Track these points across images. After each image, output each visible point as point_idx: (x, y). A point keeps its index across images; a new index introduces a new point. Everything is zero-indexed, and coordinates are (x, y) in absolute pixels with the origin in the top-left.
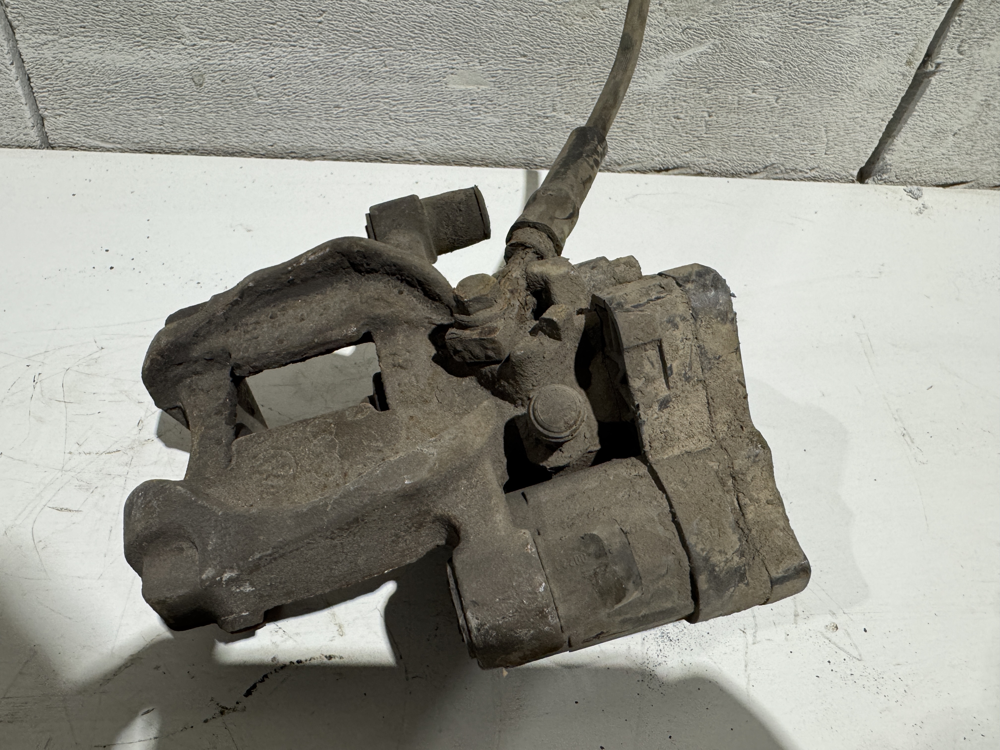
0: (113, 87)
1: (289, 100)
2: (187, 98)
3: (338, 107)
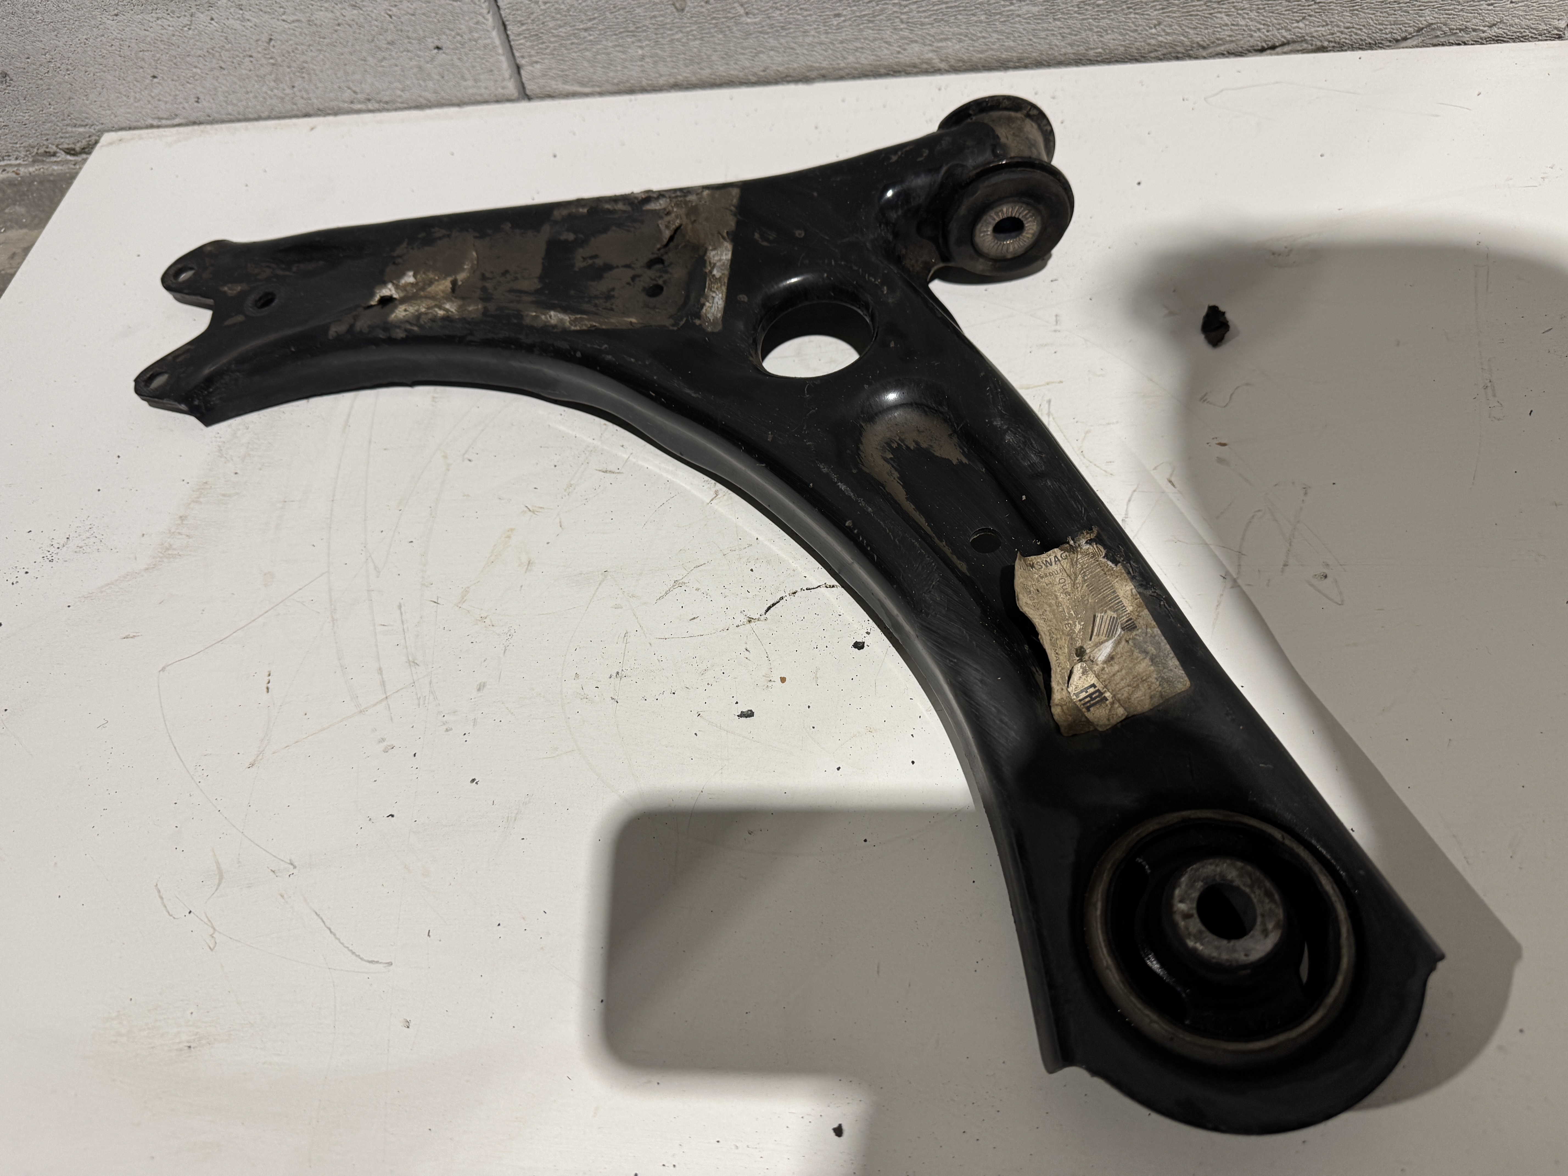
0: (589, 24)
1: (781, 15)
2: (668, 26)
3: (838, 15)
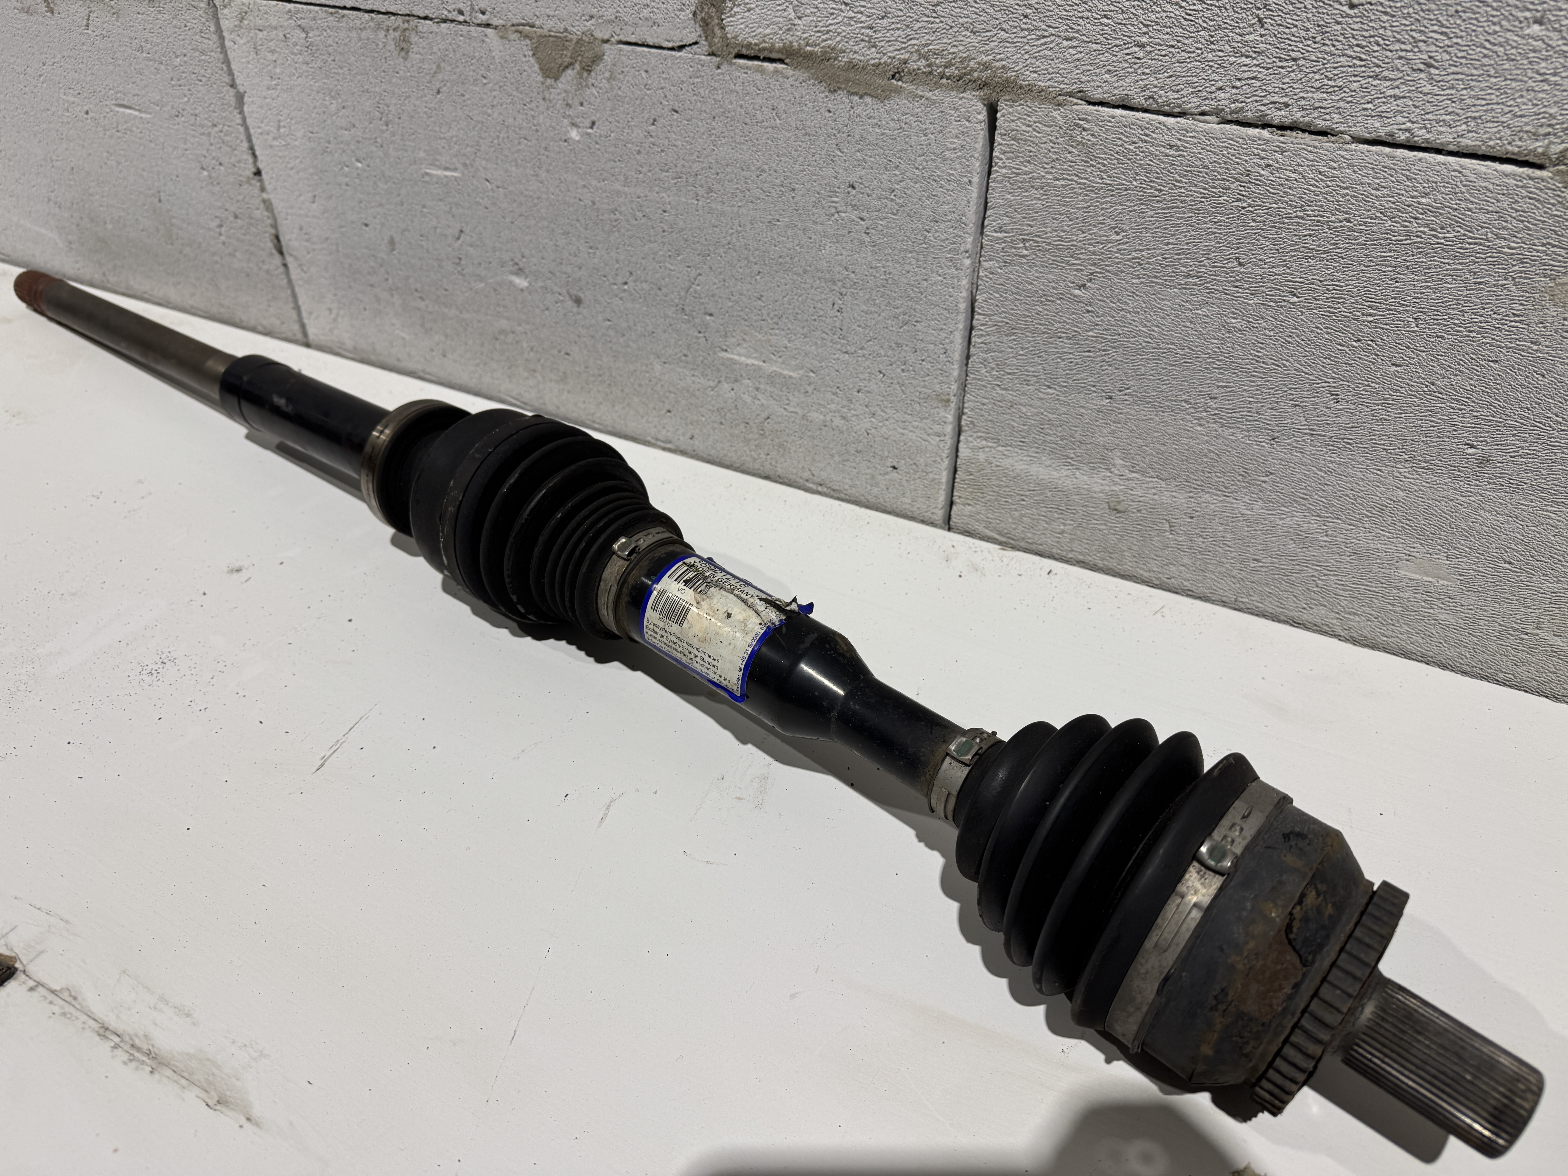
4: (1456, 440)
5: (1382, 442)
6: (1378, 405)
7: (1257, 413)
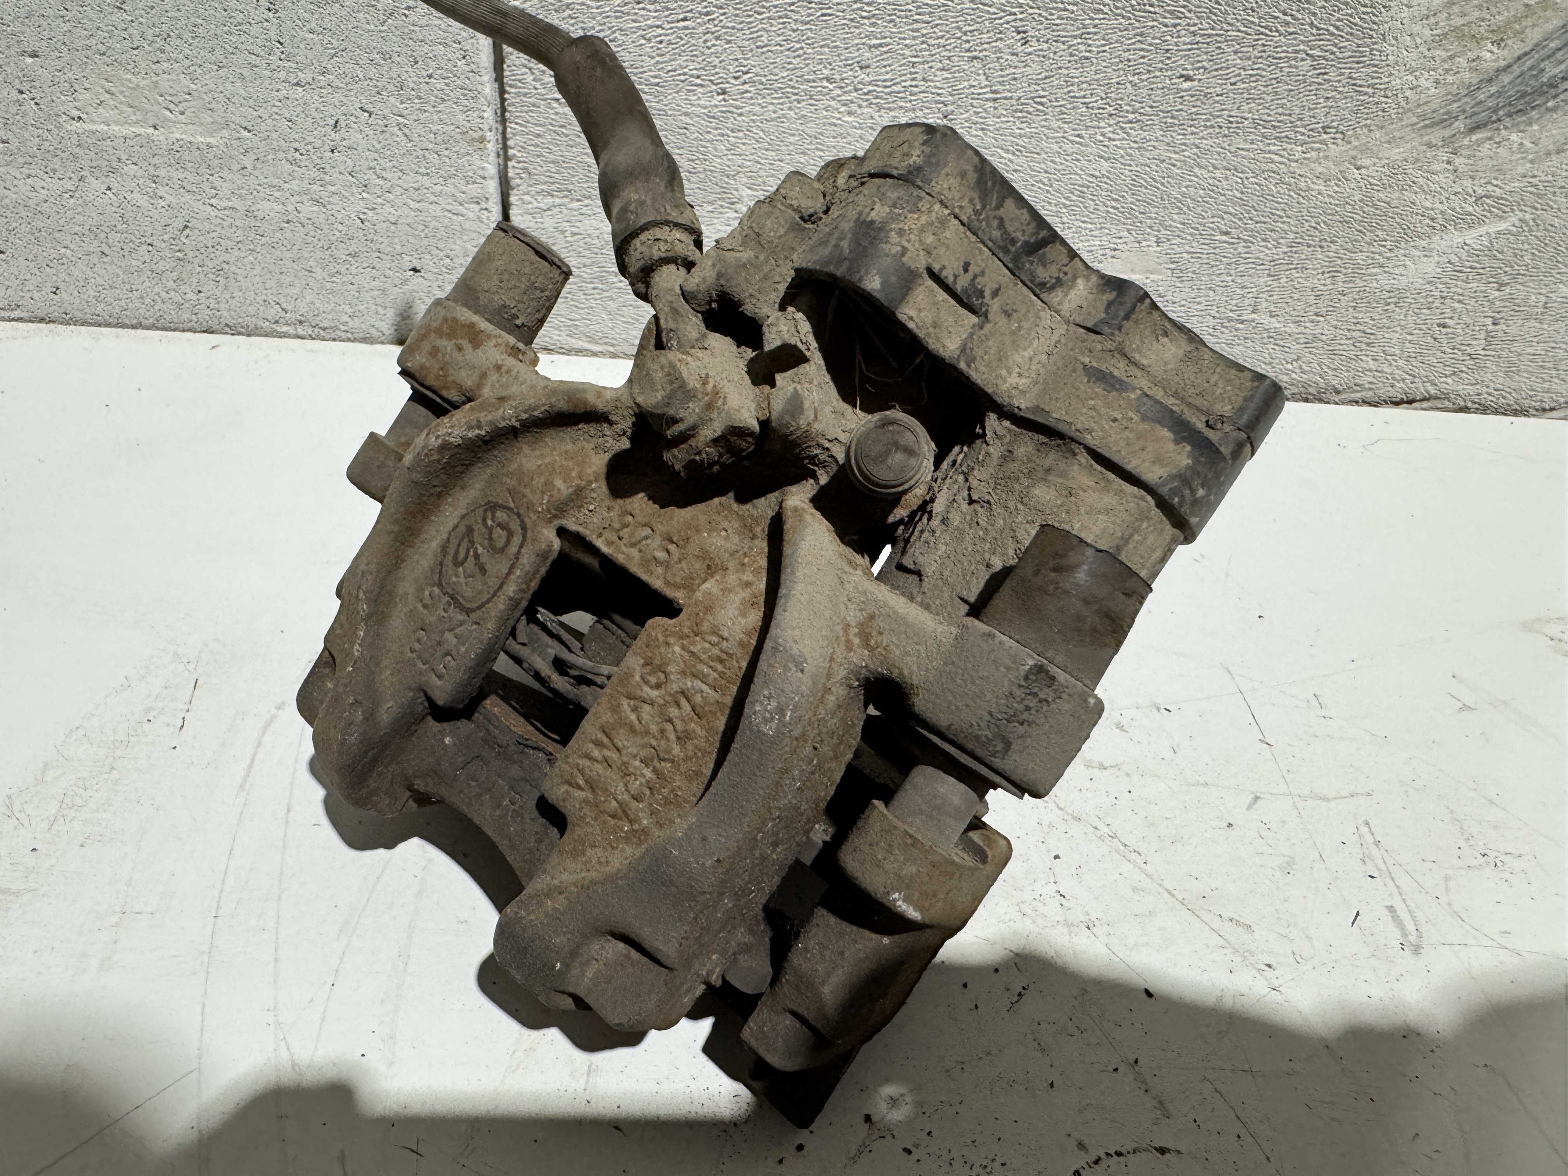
4: (1169, 73)
5: (1083, 93)
6: (1075, 37)
7: (924, 79)
